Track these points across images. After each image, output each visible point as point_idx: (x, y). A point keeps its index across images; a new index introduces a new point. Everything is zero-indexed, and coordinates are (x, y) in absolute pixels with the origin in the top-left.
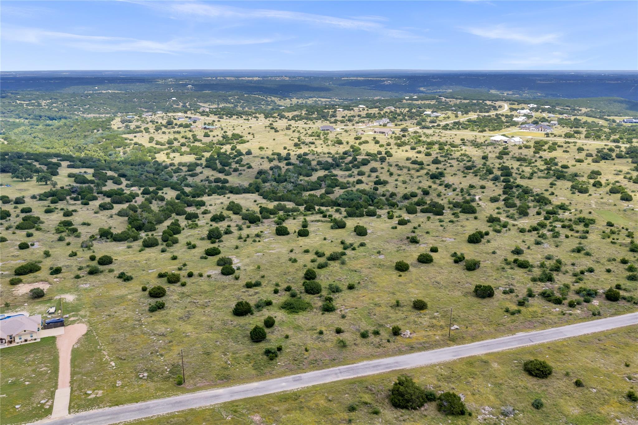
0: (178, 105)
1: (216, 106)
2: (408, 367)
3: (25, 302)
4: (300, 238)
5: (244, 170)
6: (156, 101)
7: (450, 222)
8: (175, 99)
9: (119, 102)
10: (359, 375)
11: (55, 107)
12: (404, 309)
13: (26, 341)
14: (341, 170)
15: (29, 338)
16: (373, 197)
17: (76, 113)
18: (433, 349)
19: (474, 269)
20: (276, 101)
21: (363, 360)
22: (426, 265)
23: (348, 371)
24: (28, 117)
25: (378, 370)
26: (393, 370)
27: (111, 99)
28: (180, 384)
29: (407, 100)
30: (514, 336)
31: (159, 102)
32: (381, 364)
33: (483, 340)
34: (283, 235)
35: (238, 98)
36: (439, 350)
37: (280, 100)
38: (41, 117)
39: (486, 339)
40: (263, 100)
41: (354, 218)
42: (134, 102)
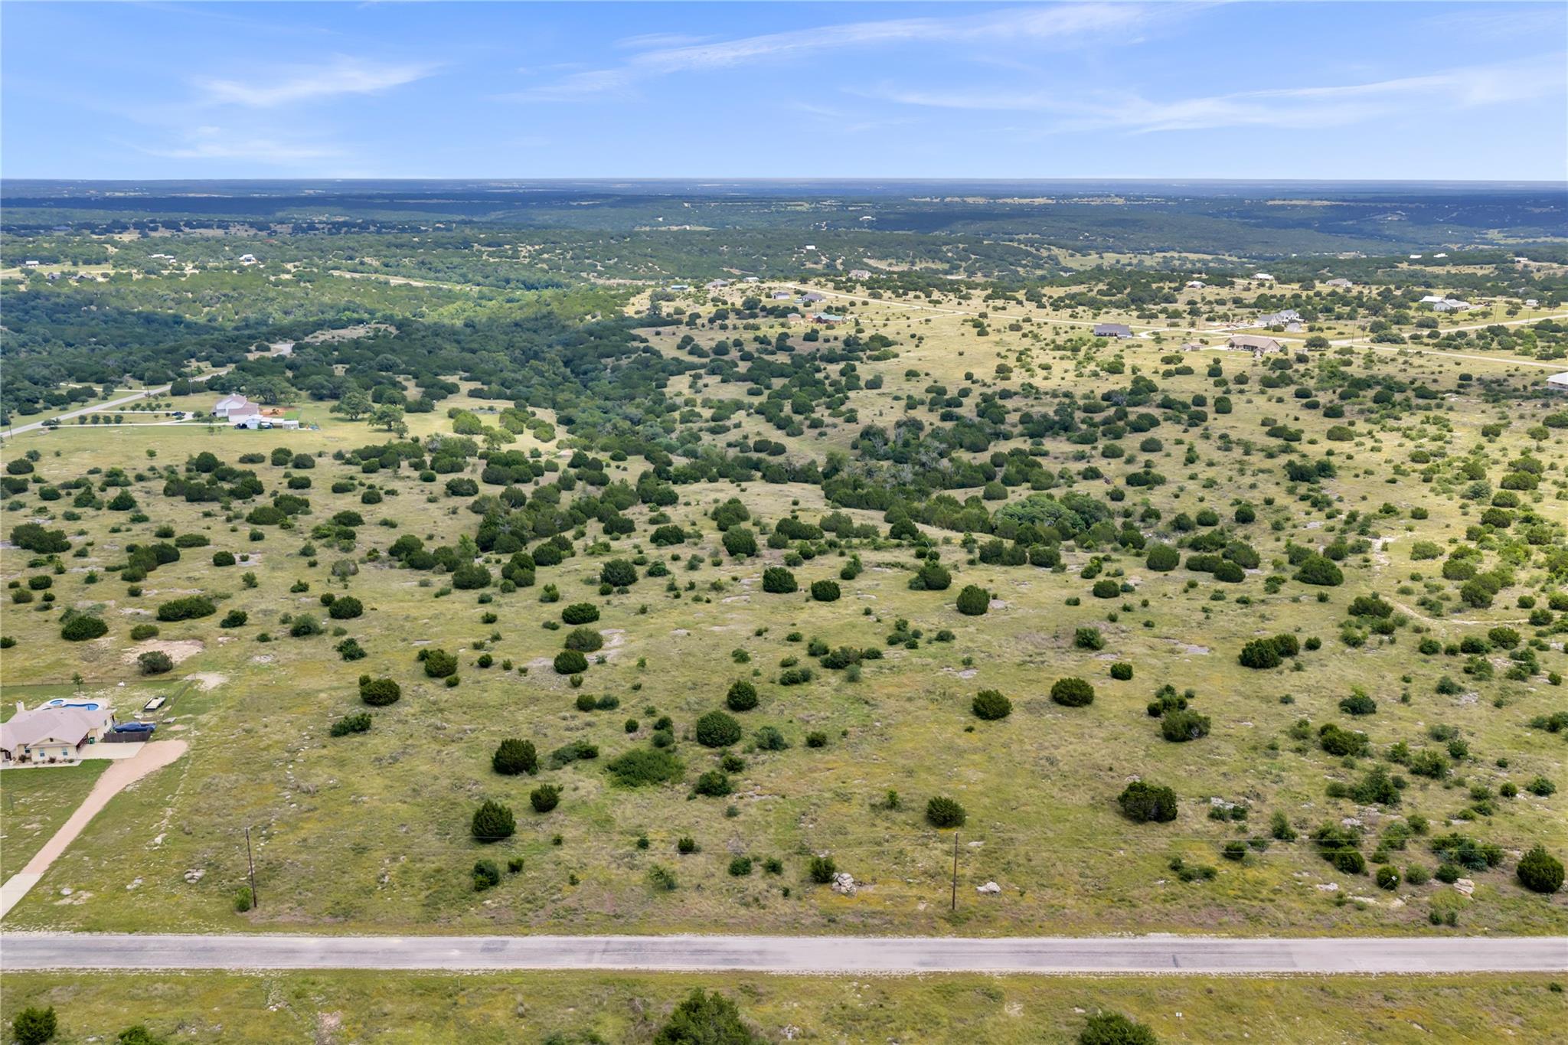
0: (816, 263)
1: (903, 267)
2: (777, 969)
3: (122, 679)
4: (813, 603)
5: (835, 426)
6: (770, 252)
7: (1238, 601)
8: (813, 247)
9: (688, 253)
10: (642, 967)
11: (544, 261)
12: (903, 817)
13: (52, 761)
14: (1068, 439)
15: (60, 756)
16: (1092, 516)
17: (584, 275)
18: (885, 935)
19: (1183, 740)
20: (1061, 259)
21: (683, 931)
22: (1067, 709)
23: (624, 951)
24: (481, 280)
25: (698, 961)
26: (734, 971)
27: (672, 246)
28: (243, 907)
29: (1412, 262)
30: (1139, 940)
31: (776, 255)
32: (720, 948)
33: (1040, 934)
34: (777, 592)
35: (964, 250)
36: (896, 940)
37: (1072, 256)
38: (508, 281)
39: (1052, 933)
40: (1028, 254)
41: (991, 567)
42: (721, 254)
